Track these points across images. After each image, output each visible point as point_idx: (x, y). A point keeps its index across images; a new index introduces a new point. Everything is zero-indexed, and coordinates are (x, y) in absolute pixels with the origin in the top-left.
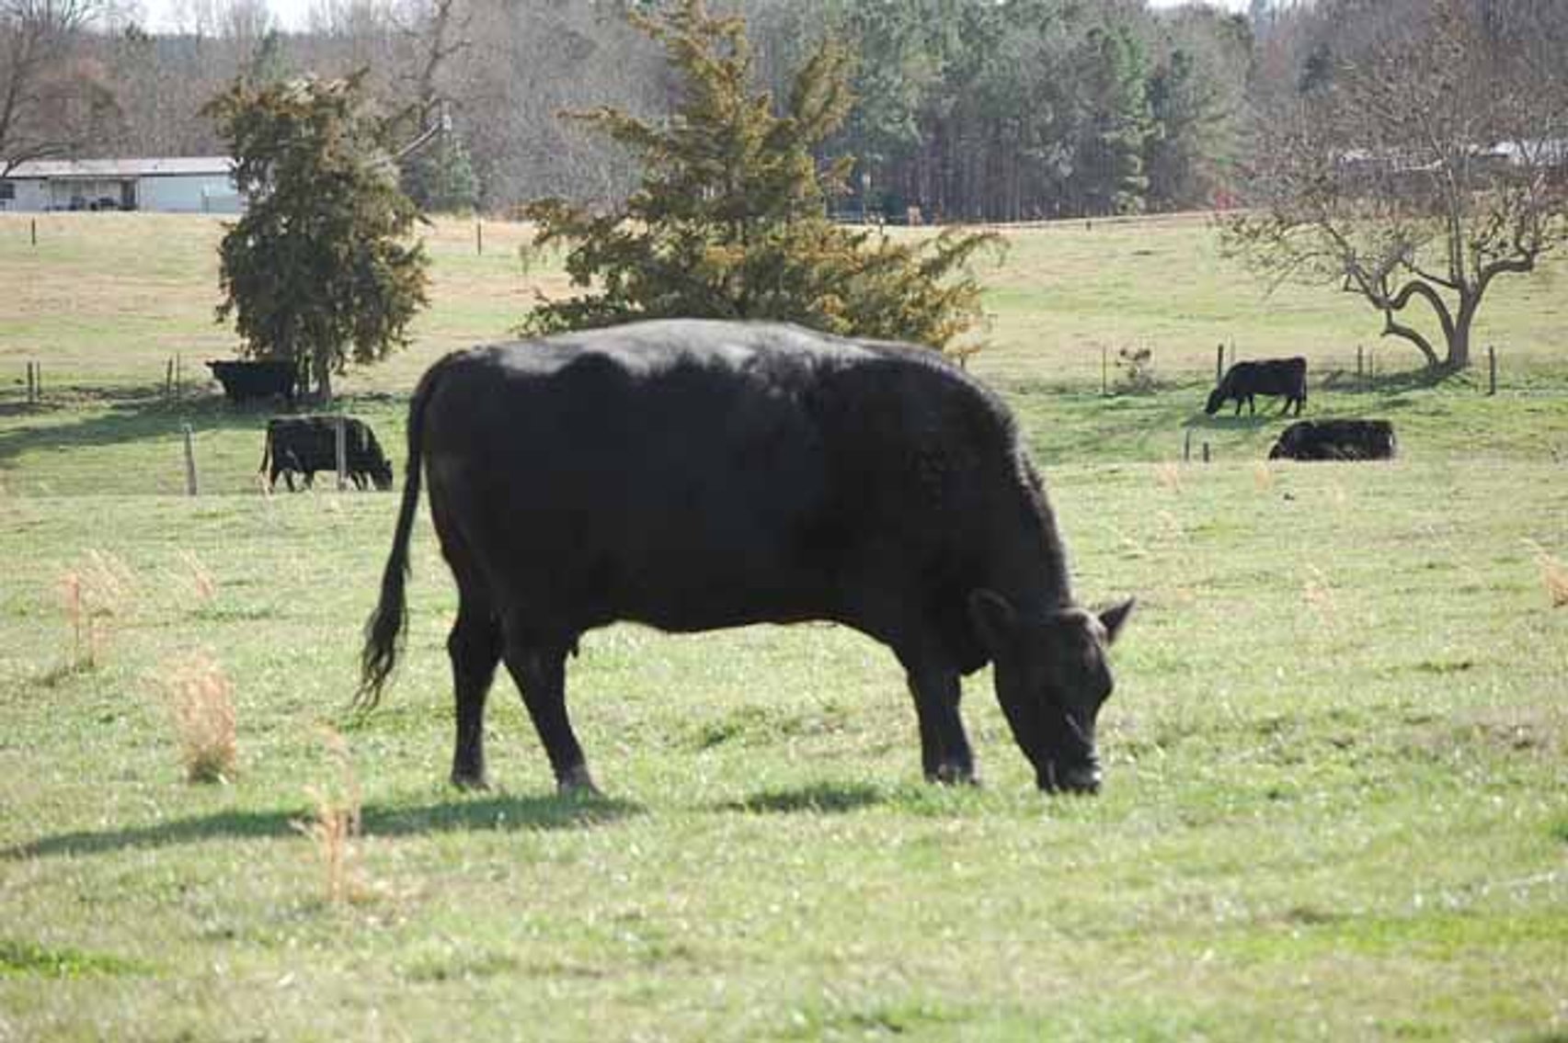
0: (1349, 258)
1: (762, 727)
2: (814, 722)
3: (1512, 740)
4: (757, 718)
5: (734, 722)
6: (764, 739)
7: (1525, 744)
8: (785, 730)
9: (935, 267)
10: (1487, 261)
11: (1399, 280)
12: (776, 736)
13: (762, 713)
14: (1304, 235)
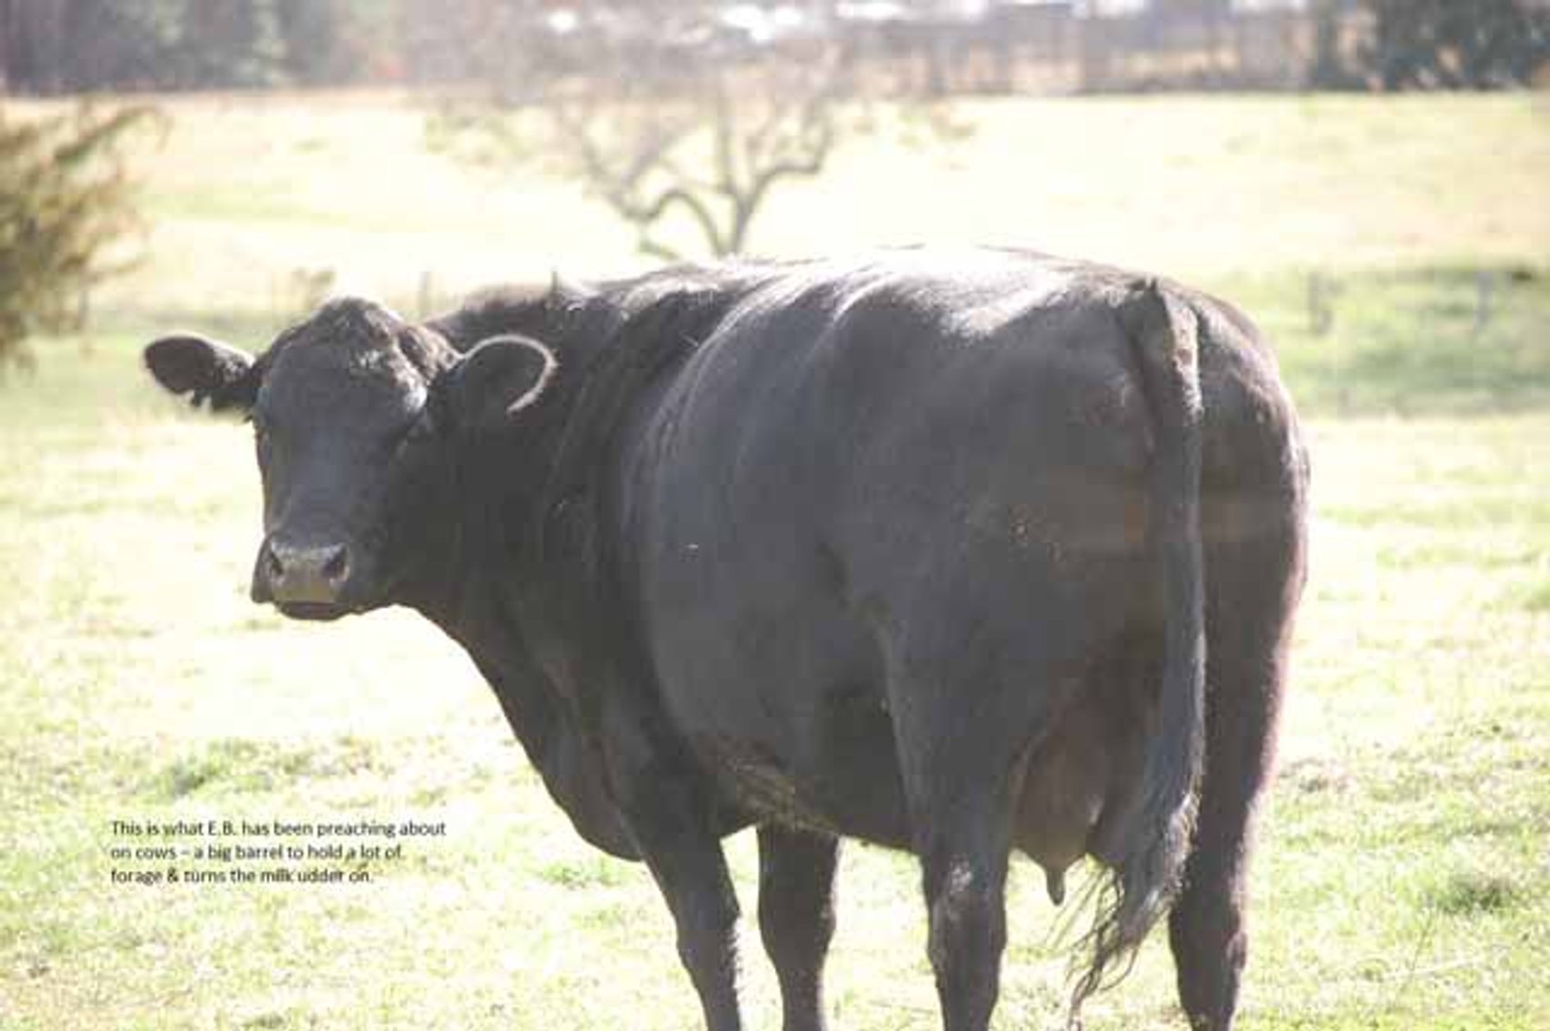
0: (590, 153)
1: (254, 766)
2: (327, 760)
3: (1298, 778)
4: (245, 754)
5: (216, 760)
6: (260, 781)
7: (1315, 786)
8: (288, 769)
9: (70, 155)
10: (765, 162)
11: (652, 186)
12: (280, 777)
13: (249, 747)
14: (530, 123)
